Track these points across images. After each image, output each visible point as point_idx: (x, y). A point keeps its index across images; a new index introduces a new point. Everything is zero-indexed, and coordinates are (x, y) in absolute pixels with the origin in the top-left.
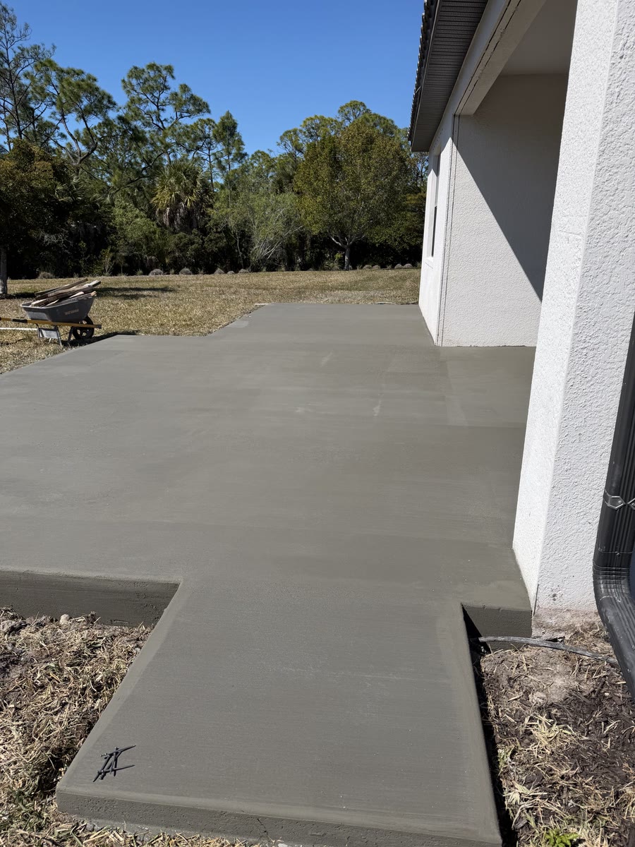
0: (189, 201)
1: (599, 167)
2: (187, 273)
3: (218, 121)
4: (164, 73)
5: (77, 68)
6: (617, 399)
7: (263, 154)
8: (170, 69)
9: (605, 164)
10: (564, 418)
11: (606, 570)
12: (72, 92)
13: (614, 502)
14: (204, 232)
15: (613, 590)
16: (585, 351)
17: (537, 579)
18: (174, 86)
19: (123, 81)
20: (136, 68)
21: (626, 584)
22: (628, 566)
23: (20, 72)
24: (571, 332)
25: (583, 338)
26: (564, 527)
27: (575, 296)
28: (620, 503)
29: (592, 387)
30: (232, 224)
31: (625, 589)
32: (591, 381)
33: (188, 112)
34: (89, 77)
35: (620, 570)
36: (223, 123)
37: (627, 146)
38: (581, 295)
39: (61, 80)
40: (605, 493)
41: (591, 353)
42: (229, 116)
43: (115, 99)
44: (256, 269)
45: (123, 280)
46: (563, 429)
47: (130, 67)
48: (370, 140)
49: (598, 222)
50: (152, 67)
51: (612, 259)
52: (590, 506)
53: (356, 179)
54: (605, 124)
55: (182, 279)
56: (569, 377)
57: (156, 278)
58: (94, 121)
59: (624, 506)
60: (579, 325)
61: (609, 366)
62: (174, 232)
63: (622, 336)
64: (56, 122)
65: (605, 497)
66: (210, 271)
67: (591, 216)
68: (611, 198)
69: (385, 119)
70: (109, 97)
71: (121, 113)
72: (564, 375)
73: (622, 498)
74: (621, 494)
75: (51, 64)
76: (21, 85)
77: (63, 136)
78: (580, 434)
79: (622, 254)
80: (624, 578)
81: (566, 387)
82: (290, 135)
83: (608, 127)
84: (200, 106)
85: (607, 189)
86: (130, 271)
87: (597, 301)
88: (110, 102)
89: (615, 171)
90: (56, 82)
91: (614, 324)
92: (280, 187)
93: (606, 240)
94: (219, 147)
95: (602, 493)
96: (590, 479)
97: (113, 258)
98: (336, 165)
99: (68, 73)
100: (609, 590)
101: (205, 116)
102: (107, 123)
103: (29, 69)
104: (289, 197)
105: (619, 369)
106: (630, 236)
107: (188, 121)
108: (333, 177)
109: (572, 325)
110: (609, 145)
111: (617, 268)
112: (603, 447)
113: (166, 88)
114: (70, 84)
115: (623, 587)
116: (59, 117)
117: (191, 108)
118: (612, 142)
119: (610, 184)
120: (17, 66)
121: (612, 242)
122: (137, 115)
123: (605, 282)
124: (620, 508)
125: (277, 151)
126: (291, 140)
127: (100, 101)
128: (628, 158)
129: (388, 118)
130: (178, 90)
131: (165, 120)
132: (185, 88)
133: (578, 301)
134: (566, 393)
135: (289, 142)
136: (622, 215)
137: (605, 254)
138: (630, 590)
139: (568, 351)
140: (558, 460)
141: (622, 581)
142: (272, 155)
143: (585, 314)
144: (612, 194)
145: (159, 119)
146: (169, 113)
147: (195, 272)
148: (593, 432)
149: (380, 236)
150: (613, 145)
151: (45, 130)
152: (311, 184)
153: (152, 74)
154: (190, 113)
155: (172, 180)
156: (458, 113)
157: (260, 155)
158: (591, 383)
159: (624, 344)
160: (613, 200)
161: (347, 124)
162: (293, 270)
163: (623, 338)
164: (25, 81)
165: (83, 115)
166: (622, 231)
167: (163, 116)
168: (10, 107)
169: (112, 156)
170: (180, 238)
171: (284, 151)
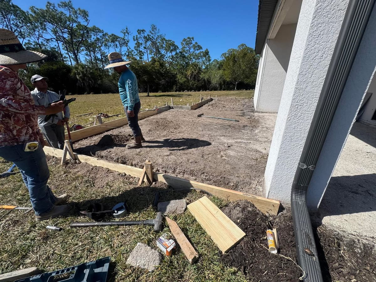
0: (195, 73)
1: (312, 25)
2: (193, 91)
3: (204, 51)
4: (192, 39)
5: (170, 40)
6: (309, 126)
7: (216, 60)
8: (193, 38)
9: (315, 23)
10: (285, 132)
11: (296, 190)
12: (168, 46)
13: (303, 166)
14: (198, 81)
15: (298, 199)
16: (297, 106)
17: (269, 188)
18: (194, 42)
19: (181, 42)
20: (184, 39)
21: (304, 197)
22: (306, 191)
23: (157, 42)
24: (291, 99)
25: (296, 101)
26: (281, 173)
27: (295, 83)
28: (305, 167)
29: (298, 121)
30: (206, 79)
31: (303, 199)
32: (298, 118)
33: (197, 49)
34: (173, 42)
35: (302, 192)
36: (205, 52)
37: (327, 13)
38: (297, 83)
39: (166, 43)
40: (299, 162)
41: (300, 107)
42: (207, 50)
43: (178, 47)
44: (211, 90)
45: (177, 93)
46: (284, 137)
47: (183, 39)
48: (245, 54)
49: (308, 50)
50: (188, 38)
51: (314, 67)
52: (293, 166)
53: (240, 65)
54: (317, 4)
55: (192, 93)
56: (289, 116)
57: (186, 92)
58: (174, 53)
59: (307, 168)
60: (295, 95)
61: (307, 112)
62: (191, 81)
63: (315, 100)
64: (165, 54)
65: (299, 164)
66: (199, 91)
67: (306, 48)
68: (316, 39)
69: (251, 48)
70: (177, 46)
71: (180, 51)
72: (287, 115)
73: (306, 164)
74: (306, 163)
75: (164, 39)
76: (157, 45)
77: (167, 57)
78: (291, 139)
79: (319, 64)
80: (304, 195)
81: (287, 120)
82: (224, 54)
83: (319, 5)
84: (200, 48)
85: (315, 34)
86: (180, 91)
87: (304, 85)
88: (177, 47)
89: (320, 26)
90: (165, 44)
91: (311, 95)
92: (219, 68)
93: (312, 58)
94: (204, 59)
95: (298, 162)
96: (294, 156)
97: (176, 88)
98: (235, 61)
99: (168, 41)
100: (297, 198)
101: (201, 50)
102: (176, 54)
103: (159, 41)
104: (221, 72)
105: (312, 114)
106: (324, 56)
107: (197, 52)
108: (234, 65)
109: (292, 96)
110: (318, 13)
111: (315, 71)
112: (301, 145)
113: (192, 43)
114: (168, 44)
115: (303, 198)
116: (166, 53)
117: (198, 48)
118: (320, 12)
119: (316, 32)
120: (157, 40)
121: (315, 59)
122: (184, 51)
123: (309, 77)
124: (305, 169)
125: (220, 59)
126: (224, 56)
127: (175, 48)
128: (328, 19)
129: (252, 48)
130: (195, 44)
131: (191, 52)
132: (196, 43)
133: (296, 85)
134: (287, 123)
135: (223, 57)
136: (321, 46)
137: (311, 65)
138: (306, 200)
139: (289, 106)
140: (281, 148)
141: (303, 196)
142: (218, 60)
143: (299, 91)
144: (317, 37)
145: (189, 52)
146: (192, 50)
147: (195, 91)
148: (297, 138)
149: (246, 81)
150: (320, 13)
151: (163, 56)
152: (227, 67)
153: (188, 40)
154: (198, 50)
155: (192, 68)
156: (269, 38)
157: (215, 60)
158: (298, 119)
159: (315, 103)
160: (317, 40)
161: (240, 50)
162: (221, 90)
163: (315, 101)
164: (158, 44)
165: (171, 51)
166: (320, 54)
167: (191, 51)
168: (155, 51)
169: (178, 62)
170: (192, 83)
171: (222, 59)
